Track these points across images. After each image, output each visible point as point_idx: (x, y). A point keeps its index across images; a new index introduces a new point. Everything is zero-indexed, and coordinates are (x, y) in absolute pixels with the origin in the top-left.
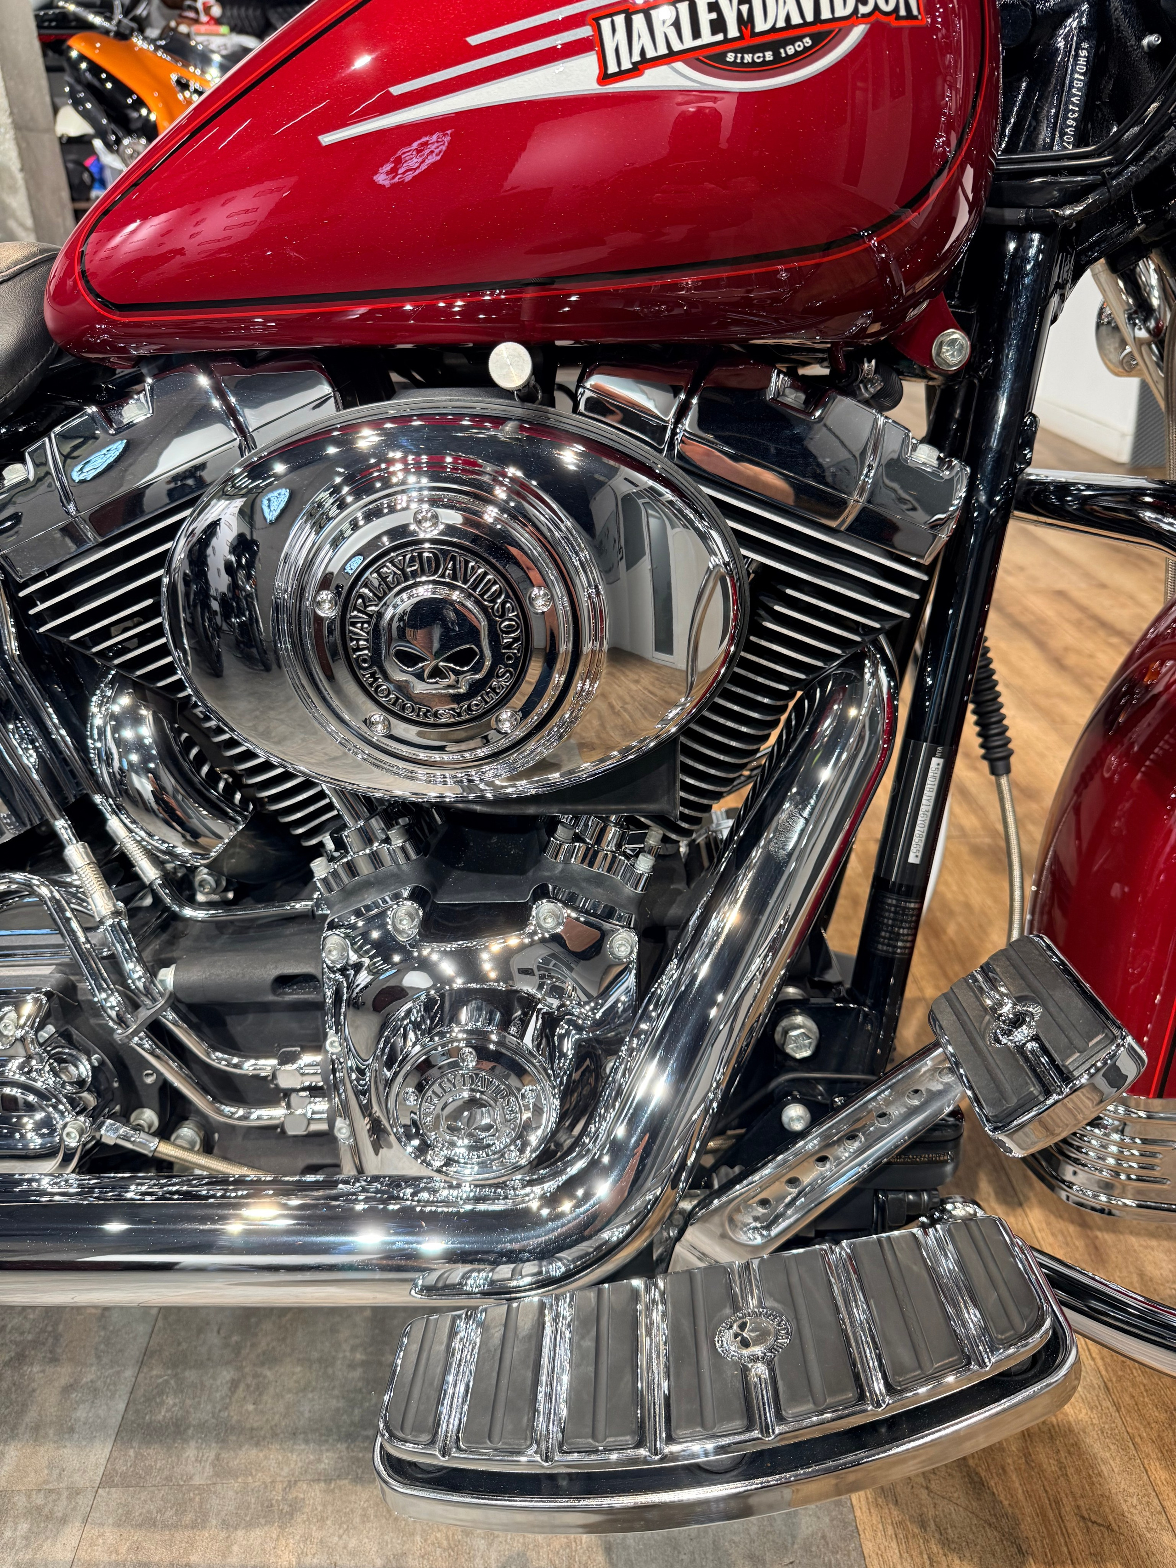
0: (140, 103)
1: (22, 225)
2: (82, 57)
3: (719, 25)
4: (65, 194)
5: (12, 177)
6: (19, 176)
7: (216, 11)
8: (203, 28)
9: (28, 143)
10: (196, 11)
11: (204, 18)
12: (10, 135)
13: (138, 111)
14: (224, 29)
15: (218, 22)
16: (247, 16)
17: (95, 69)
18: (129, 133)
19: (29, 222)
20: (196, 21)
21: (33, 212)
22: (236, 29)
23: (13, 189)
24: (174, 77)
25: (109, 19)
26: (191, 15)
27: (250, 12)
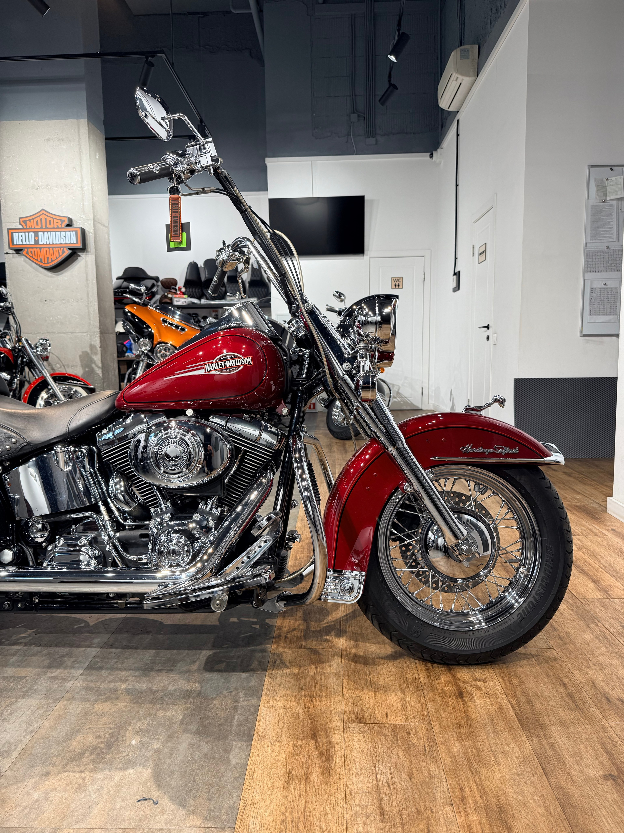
0: (148, 327)
1: (97, 366)
2: (129, 312)
3: (222, 366)
4: (115, 355)
5: (96, 349)
6: (99, 349)
7: (183, 290)
8: (177, 296)
9: (104, 338)
10: (176, 290)
11: (178, 292)
12: (98, 335)
13: (147, 329)
14: (186, 296)
15: (184, 293)
16: (195, 292)
17: (133, 315)
18: (143, 337)
19: (100, 365)
20: (176, 293)
21: (102, 362)
22: (190, 296)
23: (96, 354)
24: (162, 319)
25: (140, 299)
26: (174, 291)
27: (197, 290)
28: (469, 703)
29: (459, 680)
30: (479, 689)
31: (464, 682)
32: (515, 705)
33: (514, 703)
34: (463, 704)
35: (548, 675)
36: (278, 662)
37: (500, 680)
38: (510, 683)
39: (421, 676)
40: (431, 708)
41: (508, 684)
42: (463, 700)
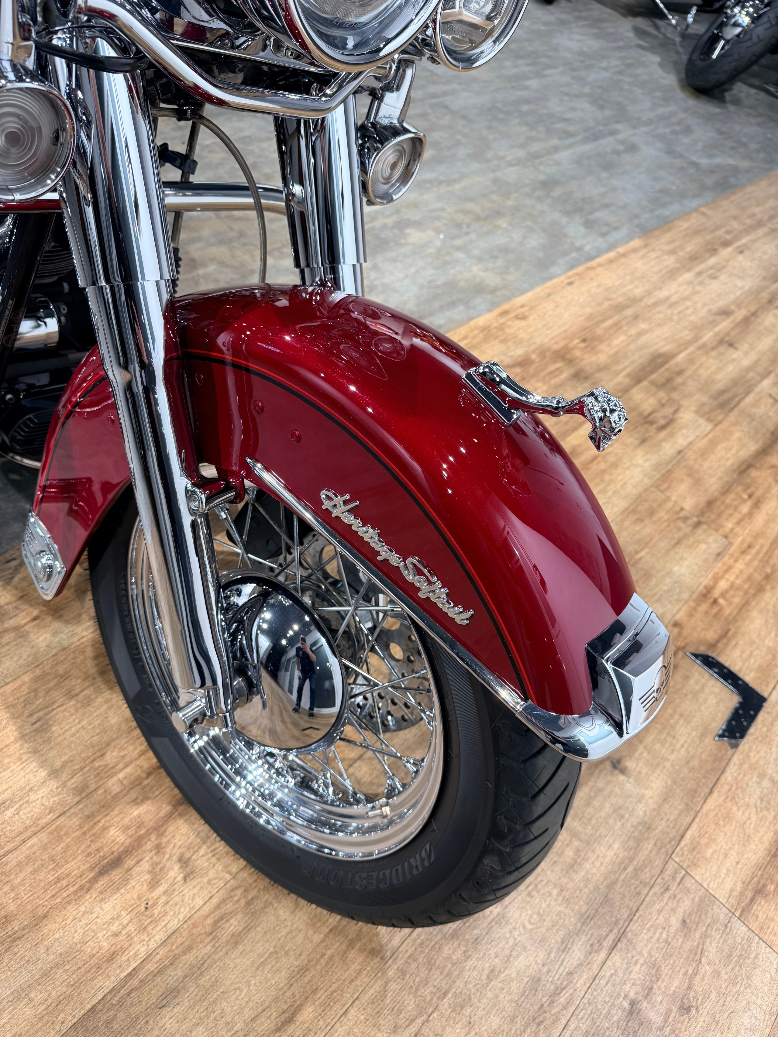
28: (94, 894)
29: (161, 835)
30: (154, 884)
31: (158, 848)
32: (141, 975)
33: (151, 966)
34: (81, 888)
35: (304, 970)
36: (13, 564)
37: (215, 900)
38: (216, 922)
39: (128, 770)
40: (32, 846)
41: (209, 921)
42: (94, 880)
